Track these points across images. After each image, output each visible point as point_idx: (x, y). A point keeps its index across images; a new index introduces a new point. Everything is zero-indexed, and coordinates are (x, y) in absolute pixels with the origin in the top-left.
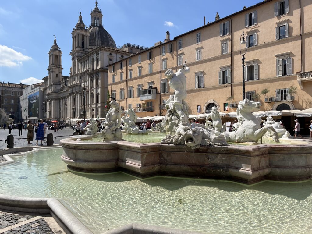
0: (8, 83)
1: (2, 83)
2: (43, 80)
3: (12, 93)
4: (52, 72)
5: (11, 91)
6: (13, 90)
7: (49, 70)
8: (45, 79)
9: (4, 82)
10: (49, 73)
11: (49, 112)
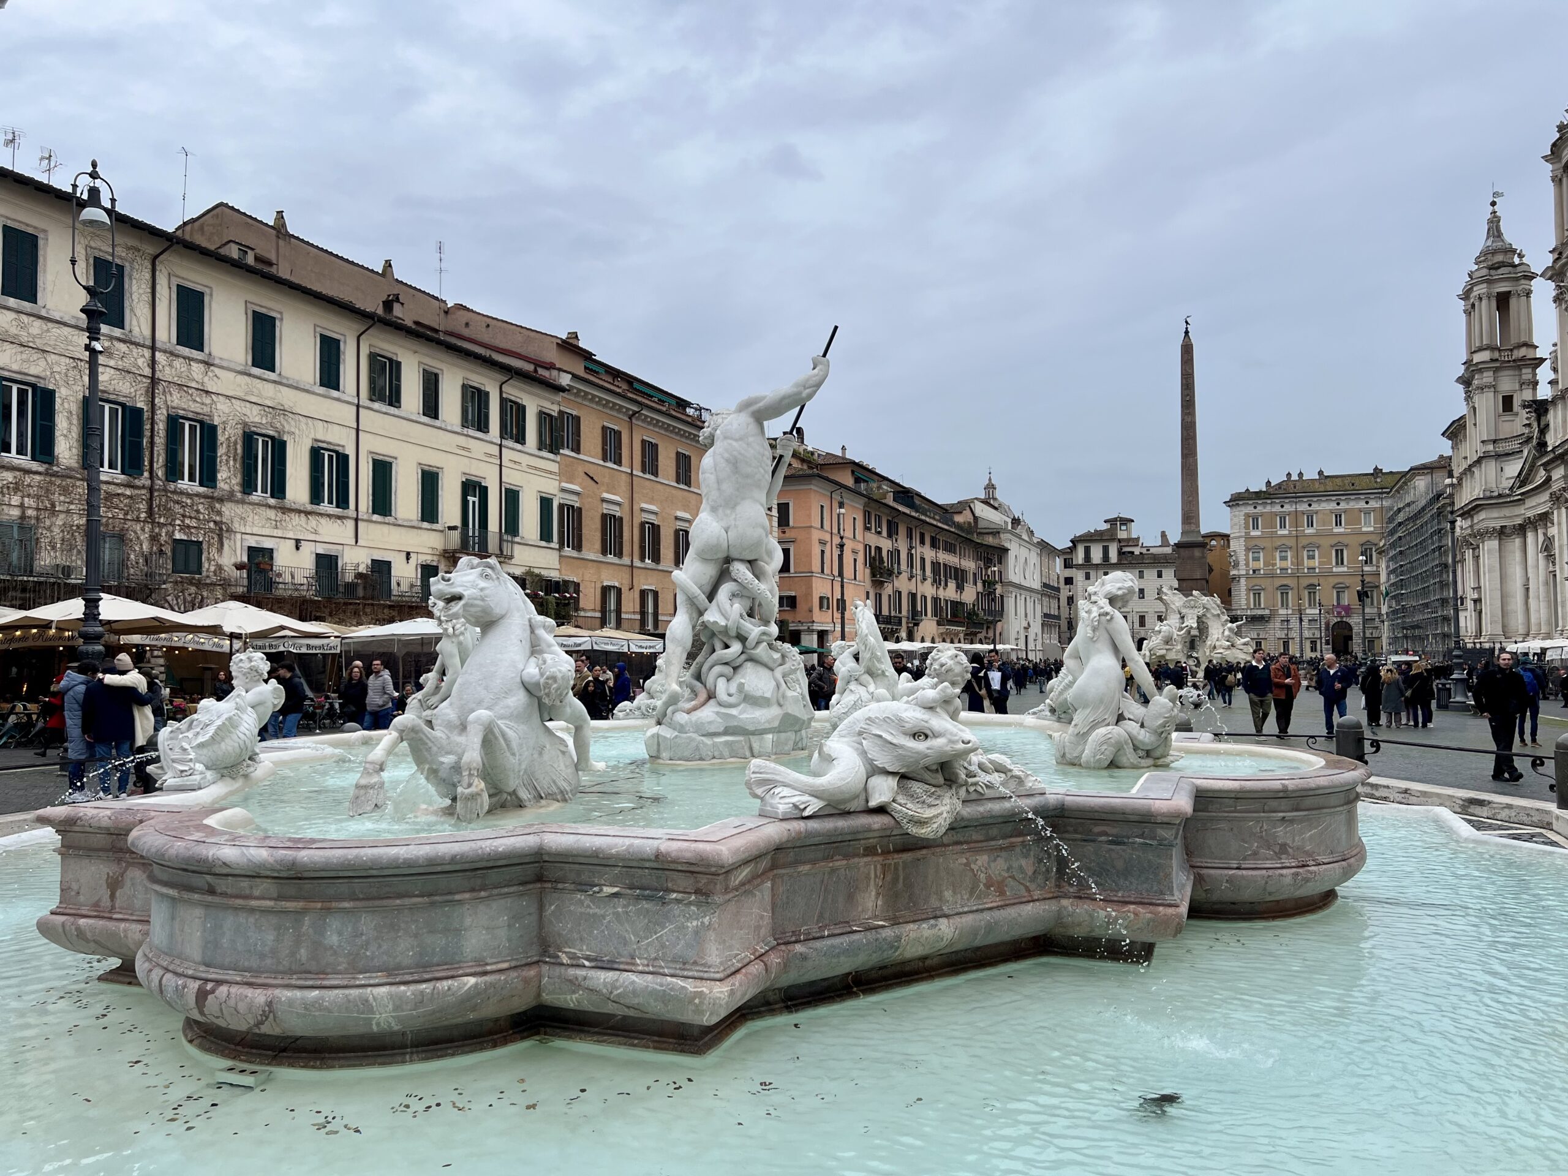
0: (1320, 473)
1: (1295, 477)
2: (1449, 438)
3: (1338, 518)
4: (1481, 388)
5: (1331, 511)
6: (1343, 505)
7: (1465, 381)
8: (1455, 431)
9: (1301, 474)
10: (1468, 398)
11: (1475, 601)
